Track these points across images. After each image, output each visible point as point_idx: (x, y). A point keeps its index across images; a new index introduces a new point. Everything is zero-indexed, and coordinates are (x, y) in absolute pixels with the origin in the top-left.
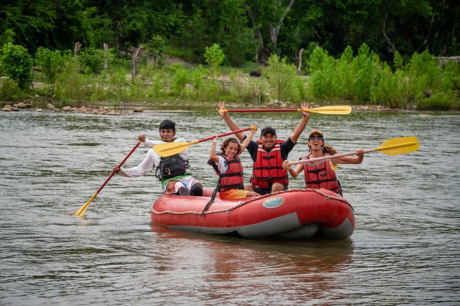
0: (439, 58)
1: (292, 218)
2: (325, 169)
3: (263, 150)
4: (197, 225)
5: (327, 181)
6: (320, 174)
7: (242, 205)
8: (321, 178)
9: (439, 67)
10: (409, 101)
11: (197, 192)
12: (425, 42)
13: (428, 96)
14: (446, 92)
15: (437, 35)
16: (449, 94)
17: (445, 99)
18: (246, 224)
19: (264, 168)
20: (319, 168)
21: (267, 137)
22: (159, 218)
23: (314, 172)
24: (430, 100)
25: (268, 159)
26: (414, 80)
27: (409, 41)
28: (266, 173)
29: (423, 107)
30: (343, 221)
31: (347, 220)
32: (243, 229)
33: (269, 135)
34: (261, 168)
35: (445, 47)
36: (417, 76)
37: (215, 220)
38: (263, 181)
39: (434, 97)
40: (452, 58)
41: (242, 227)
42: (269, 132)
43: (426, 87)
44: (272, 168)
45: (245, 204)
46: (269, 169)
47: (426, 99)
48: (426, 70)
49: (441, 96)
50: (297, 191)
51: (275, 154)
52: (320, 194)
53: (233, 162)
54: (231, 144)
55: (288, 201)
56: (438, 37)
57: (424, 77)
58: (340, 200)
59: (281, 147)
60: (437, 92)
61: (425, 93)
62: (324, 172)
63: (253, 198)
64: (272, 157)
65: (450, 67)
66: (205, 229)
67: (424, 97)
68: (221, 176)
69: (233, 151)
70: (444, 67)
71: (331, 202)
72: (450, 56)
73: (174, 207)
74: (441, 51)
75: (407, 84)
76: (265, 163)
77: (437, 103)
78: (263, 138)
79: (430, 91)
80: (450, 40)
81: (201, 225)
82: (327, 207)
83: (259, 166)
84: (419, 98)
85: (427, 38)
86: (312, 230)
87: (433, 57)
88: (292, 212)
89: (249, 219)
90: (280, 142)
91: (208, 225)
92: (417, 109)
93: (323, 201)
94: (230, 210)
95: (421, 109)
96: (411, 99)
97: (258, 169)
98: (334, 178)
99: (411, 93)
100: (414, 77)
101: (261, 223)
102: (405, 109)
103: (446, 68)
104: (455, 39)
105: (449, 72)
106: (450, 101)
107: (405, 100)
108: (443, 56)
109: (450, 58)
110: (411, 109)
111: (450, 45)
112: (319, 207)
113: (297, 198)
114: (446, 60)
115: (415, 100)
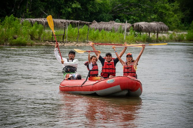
0: (20, 19)
1: (118, 87)
2: (131, 68)
3: (107, 62)
4: (79, 91)
5: (132, 72)
6: (129, 69)
7: (98, 82)
8: (129, 71)
9: (20, 24)
10: (5, 41)
11: (79, 78)
12: (13, 11)
13: (15, 38)
14: (24, 37)
15: (19, 7)
16: (26, 38)
17: (24, 40)
18: (99, 90)
19: (107, 69)
20: (129, 67)
21: (108, 57)
22: (63, 89)
23: (127, 68)
24: (16, 40)
25: (109, 65)
26: (7, 30)
27: (4, 10)
28: (108, 71)
29: (12, 44)
30: (138, 89)
31: (139, 89)
32: (98, 92)
33: (109, 56)
34: (106, 69)
35: (24, 13)
36: (9, 28)
37: (87, 88)
38: (106, 74)
39: (18, 39)
40: (27, 19)
41: (98, 91)
42: (109, 55)
43: (14, 34)
44: (110, 69)
45: (99, 82)
46: (109, 69)
47: (14, 40)
48: (13, 25)
49: (22, 39)
50: (120, 77)
51: (112, 63)
52: (129, 78)
53: (95, 65)
54: (93, 58)
55: (116, 81)
56: (20, 8)
57: (13, 28)
58: (137, 81)
59: (114, 61)
60: (20, 37)
61: (14, 37)
62: (131, 69)
63: (102, 80)
64: (110, 64)
65: (26, 24)
66: (82, 92)
67: (13, 39)
68: (90, 71)
69: (95, 60)
70: (23, 24)
71: (133, 81)
72: (26, 18)
73: (70, 84)
74: (21, 15)
75: (4, 32)
76: (107, 67)
77: (20, 42)
78: (106, 57)
79: (16, 36)
80: (26, 10)
81: (81, 90)
82: (132, 83)
83: (105, 68)
84: (10, 39)
85: (13, 8)
86: (125, 92)
87: (17, 18)
88: (118, 85)
89: (101, 88)
90: (114, 59)
91: (84, 91)
92: (9, 45)
93: (130, 81)
94: (93, 84)
95: (12, 45)
96: (6, 40)
97: (104, 69)
98: (135, 72)
99: (6, 36)
100: (8, 28)
101: (105, 89)
102: (3, 45)
103: (24, 24)
104: (28, 10)
105: (25, 26)
106: (27, 41)
107: (3, 40)
108: (22, 18)
109: (26, 19)
110: (6, 45)
111: (26, 13)
112: (129, 83)
113: (120, 80)
114: (24, 20)
115: (8, 40)
